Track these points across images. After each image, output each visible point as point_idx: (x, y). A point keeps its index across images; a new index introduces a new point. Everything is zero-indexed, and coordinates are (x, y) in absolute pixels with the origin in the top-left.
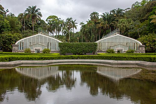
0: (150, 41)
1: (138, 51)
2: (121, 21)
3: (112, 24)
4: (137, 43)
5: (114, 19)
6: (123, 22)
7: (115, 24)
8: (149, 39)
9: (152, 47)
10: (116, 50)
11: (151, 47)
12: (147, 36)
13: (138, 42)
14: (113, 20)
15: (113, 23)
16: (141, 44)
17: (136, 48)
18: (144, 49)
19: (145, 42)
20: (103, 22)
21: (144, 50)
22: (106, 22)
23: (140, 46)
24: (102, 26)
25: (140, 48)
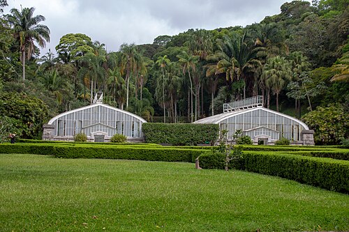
0: (328, 121)
1: (300, 141)
2: (274, 63)
3: (250, 66)
4: (298, 126)
5: (256, 52)
6: (276, 67)
7: (256, 67)
8: (327, 116)
9: (333, 135)
10: (255, 139)
11: (329, 135)
12: (323, 110)
13: (301, 123)
14: (253, 55)
15: (250, 63)
16: (307, 129)
17: (296, 135)
18: (311, 137)
19: (318, 122)
20: (224, 62)
21: (313, 139)
22: (234, 60)
23: (304, 132)
24: (221, 71)
25: (305, 136)
